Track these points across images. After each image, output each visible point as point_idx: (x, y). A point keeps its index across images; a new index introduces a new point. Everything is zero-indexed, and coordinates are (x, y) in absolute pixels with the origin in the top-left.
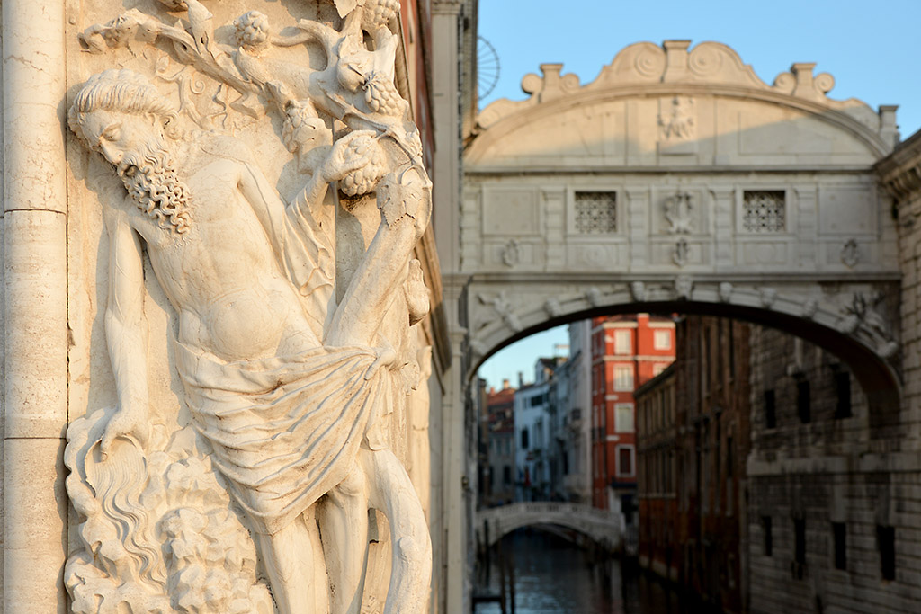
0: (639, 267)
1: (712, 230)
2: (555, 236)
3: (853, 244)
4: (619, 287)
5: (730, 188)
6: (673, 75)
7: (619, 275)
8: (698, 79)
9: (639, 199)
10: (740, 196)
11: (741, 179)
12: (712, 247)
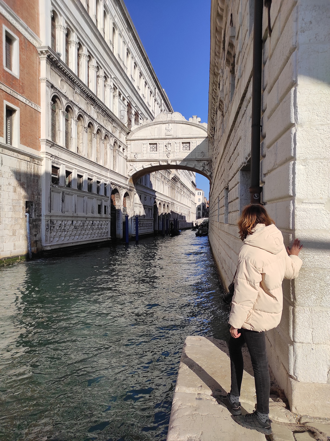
0: (161, 158)
1: (175, 150)
2: (145, 152)
3: (202, 152)
4: (157, 162)
5: (179, 142)
6: (169, 119)
7: (157, 160)
8: (173, 120)
9: (161, 145)
10: (181, 143)
11: (181, 140)
12: (175, 154)
